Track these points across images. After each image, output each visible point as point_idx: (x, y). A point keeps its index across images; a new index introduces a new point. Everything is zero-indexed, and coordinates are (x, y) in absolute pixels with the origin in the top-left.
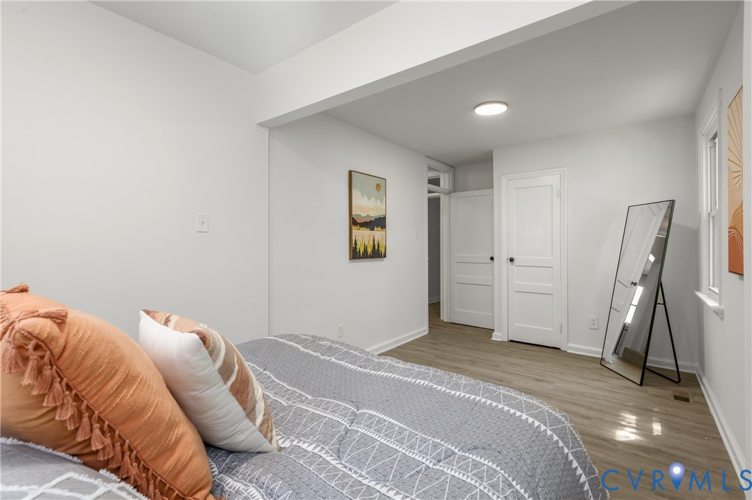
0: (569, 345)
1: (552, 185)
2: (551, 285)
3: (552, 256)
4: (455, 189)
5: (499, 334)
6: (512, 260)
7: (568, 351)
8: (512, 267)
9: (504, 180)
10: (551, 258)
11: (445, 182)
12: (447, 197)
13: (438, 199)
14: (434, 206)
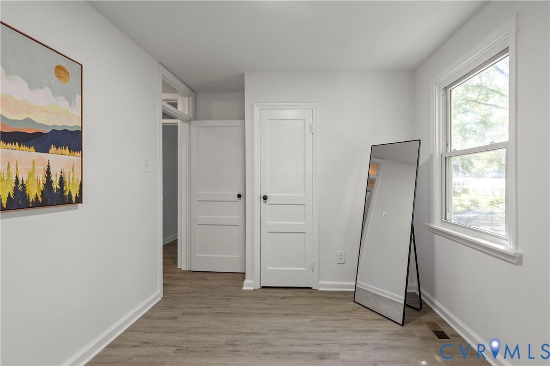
0: (321, 282)
1: (304, 120)
2: (304, 223)
3: (305, 193)
4: (195, 116)
5: (251, 282)
6: (265, 198)
7: (320, 289)
8: (265, 206)
9: (257, 110)
10: (304, 195)
11: (184, 107)
12: (187, 125)
13: (175, 128)
14: (170, 136)
